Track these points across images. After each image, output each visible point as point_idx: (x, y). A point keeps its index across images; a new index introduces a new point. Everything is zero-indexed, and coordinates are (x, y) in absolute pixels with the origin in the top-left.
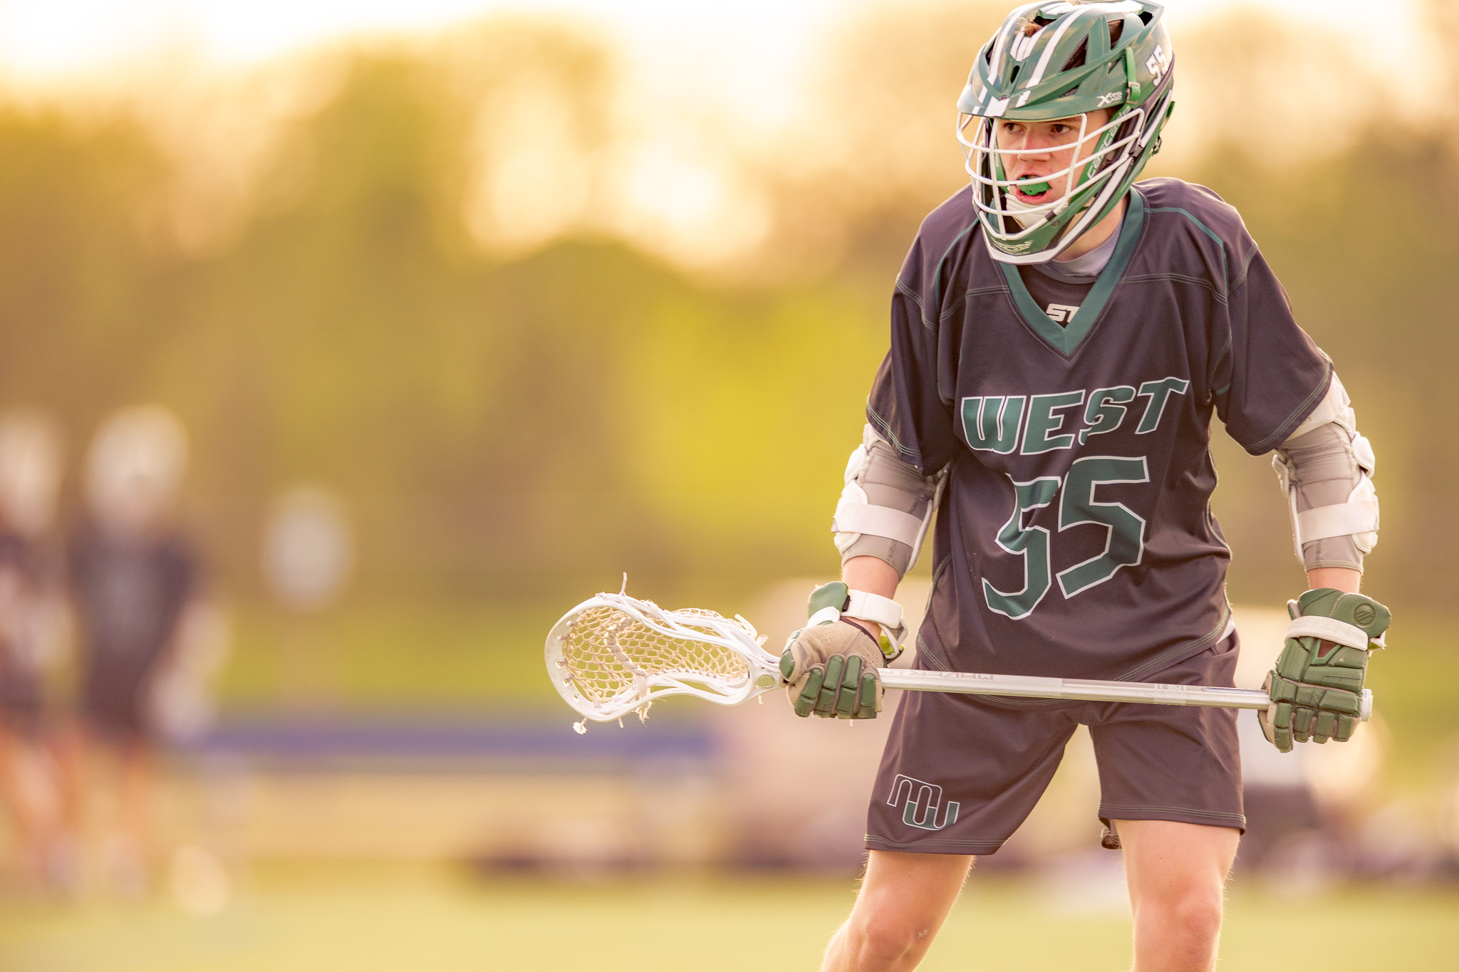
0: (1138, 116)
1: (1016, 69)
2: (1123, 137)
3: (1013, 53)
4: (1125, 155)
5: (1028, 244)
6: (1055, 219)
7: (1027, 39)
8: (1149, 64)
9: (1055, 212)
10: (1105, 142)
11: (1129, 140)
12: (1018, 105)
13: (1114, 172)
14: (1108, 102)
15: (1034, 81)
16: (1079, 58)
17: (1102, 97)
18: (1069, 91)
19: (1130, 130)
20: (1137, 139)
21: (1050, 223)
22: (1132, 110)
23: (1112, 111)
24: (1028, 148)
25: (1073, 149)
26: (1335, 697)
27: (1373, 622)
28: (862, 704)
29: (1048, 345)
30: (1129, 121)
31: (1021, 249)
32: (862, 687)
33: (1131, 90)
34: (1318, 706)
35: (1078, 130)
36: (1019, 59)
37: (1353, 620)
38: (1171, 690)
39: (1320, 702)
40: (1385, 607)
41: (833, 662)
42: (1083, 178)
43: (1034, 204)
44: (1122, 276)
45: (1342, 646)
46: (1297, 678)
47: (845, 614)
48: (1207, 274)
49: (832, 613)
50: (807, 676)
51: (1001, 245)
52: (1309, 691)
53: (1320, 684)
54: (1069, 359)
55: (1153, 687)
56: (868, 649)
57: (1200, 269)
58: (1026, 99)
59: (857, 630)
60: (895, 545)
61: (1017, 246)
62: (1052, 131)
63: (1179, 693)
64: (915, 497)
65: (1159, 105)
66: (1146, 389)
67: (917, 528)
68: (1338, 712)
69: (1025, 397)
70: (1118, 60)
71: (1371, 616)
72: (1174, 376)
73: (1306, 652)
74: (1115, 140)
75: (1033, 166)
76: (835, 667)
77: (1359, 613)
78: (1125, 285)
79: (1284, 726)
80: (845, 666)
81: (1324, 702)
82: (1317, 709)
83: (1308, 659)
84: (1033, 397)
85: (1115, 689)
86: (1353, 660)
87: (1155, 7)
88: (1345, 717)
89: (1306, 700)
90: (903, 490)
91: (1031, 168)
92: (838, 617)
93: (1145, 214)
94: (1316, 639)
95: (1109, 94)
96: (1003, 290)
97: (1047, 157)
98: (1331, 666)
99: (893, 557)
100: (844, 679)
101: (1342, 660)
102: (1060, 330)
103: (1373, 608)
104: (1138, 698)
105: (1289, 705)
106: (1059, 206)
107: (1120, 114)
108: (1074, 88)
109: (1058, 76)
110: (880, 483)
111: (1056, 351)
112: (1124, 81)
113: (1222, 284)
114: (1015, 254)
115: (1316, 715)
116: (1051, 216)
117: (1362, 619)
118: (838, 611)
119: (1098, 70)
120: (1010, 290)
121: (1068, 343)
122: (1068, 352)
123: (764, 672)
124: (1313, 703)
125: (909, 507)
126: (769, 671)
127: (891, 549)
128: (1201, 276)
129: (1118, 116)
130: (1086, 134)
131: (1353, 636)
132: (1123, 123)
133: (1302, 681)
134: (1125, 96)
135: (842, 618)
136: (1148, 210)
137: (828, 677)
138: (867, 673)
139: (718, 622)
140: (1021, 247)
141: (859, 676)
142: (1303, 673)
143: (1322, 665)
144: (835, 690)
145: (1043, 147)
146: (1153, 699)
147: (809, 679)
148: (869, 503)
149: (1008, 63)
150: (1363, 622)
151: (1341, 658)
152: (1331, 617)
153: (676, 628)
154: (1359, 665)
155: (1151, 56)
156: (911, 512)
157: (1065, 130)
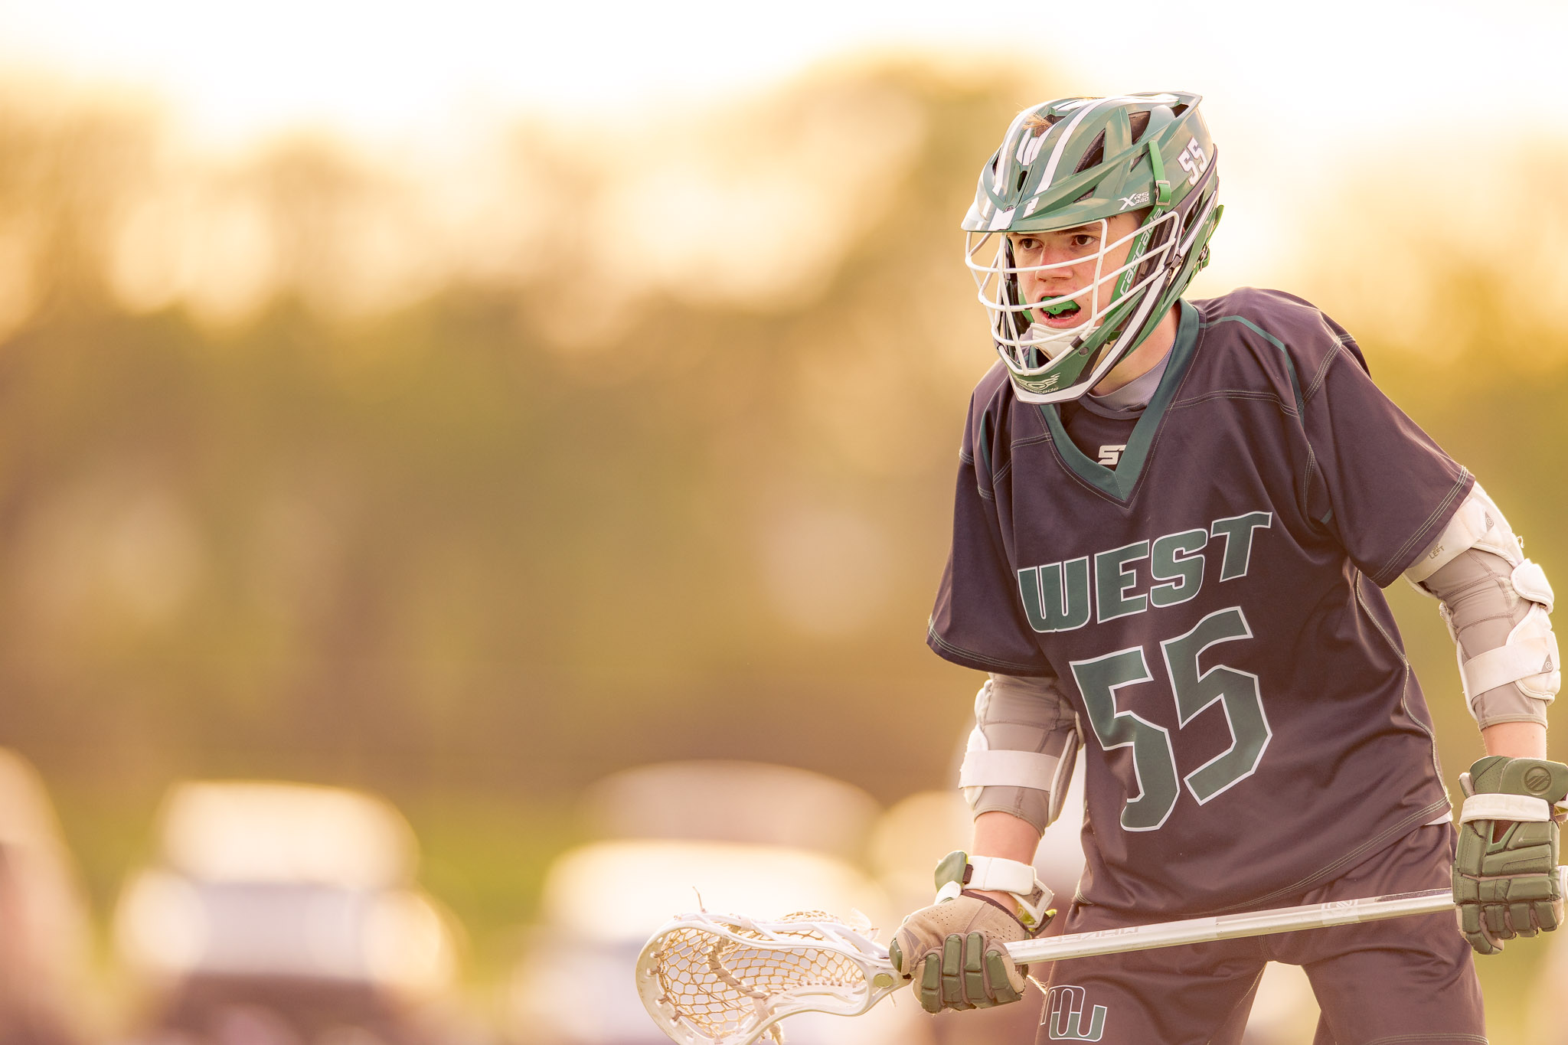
0: (1173, 219)
1: (1024, 174)
2: (1157, 246)
3: (1019, 157)
4: (1161, 266)
5: (1054, 378)
6: (1082, 346)
7: (1033, 140)
8: (1181, 159)
9: (1082, 337)
10: (1137, 253)
11: (1165, 247)
12: (1025, 216)
13: (1149, 286)
14: (1132, 204)
15: (1044, 186)
16: (1096, 156)
17: (1125, 199)
18: (1084, 195)
19: (1163, 238)
20: (1173, 247)
21: (1077, 351)
22: (1164, 213)
23: (1142, 214)
24: (1044, 264)
25: (1094, 262)
26: (1524, 884)
27: (1551, 786)
28: (993, 987)
29: (1098, 492)
30: (1163, 224)
31: (1048, 385)
32: (987, 966)
33: (1159, 191)
34: (1506, 899)
35: (1097, 239)
36: (1026, 163)
37: (1526, 789)
38: (1340, 908)
39: (1506, 895)
40: (1562, 763)
41: (948, 943)
42: (1116, 295)
43: (1059, 328)
44: (1172, 401)
45: (1520, 823)
46: (1475, 873)
47: (967, 886)
48: (1271, 387)
49: (952, 889)
50: (922, 965)
51: (1025, 382)
52: (1491, 885)
53: (1501, 874)
54: (1126, 505)
55: (1320, 908)
56: (996, 922)
57: (1261, 382)
58: (1034, 207)
59: (981, 902)
60: (1023, 792)
61: (1043, 382)
62: (1074, 243)
63: (1349, 910)
64: (1043, 731)
65: (1200, 206)
66: (1218, 529)
67: (1053, 768)
68: (1531, 901)
69: (1087, 558)
70: (1142, 156)
71: (1545, 779)
72: (1256, 510)
73: (1479, 839)
74: (1149, 249)
75: (1054, 282)
76: (953, 950)
77: (1532, 779)
78: (1174, 412)
79: (1474, 931)
80: (963, 944)
81: (1512, 893)
82: (1506, 903)
83: (1484, 845)
84: (1096, 555)
85: (1276, 919)
86: (1537, 835)
87: (1191, 98)
88: (1540, 904)
89: (1490, 896)
90: (1032, 726)
91: (1053, 288)
92: (959, 892)
93: (1201, 330)
94: (1489, 821)
95: (1134, 195)
96: (1045, 439)
97: (1068, 274)
98: (1509, 850)
99: (1022, 807)
100: (965, 963)
101: (1521, 840)
102: (1110, 474)
103: (1545, 769)
104: (1304, 924)
105: (1474, 905)
106: (1086, 329)
107: (1151, 218)
108: (1091, 190)
109: (1072, 177)
110: (1005, 722)
111: (1111, 499)
112: (1151, 180)
113: (1288, 393)
114: (1042, 392)
115: (1507, 909)
116: (1078, 344)
117: (1537, 786)
118: (958, 885)
119: (1117, 168)
120: (1052, 438)
121: (1124, 487)
122: (1124, 498)
123: (879, 971)
124: (1498, 898)
125: (1037, 744)
126: (884, 969)
127: (1017, 798)
128: (1264, 389)
129: (1149, 221)
130: (1108, 243)
131: (1531, 808)
132: (1157, 227)
133: (1481, 875)
134: (1154, 198)
135: (963, 892)
136: (1204, 326)
137: (946, 961)
138: (991, 952)
139: (822, 922)
140: (1047, 382)
141: (981, 954)
142: (1481, 865)
143: (1501, 851)
144: (958, 975)
145: (1062, 261)
146: (1321, 921)
147: (926, 967)
148: (989, 749)
149: (1013, 168)
150: (1538, 789)
151: (1520, 838)
152: (1500, 793)
153: (774, 938)
154: (1544, 840)
155: (1183, 150)
156: (1040, 750)
157: (1089, 241)
